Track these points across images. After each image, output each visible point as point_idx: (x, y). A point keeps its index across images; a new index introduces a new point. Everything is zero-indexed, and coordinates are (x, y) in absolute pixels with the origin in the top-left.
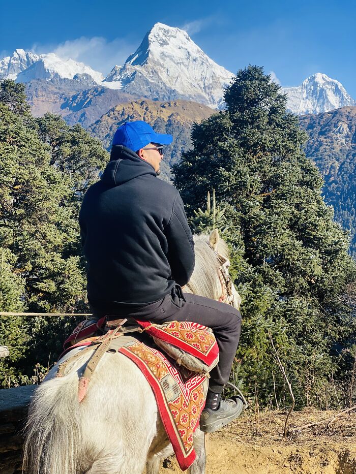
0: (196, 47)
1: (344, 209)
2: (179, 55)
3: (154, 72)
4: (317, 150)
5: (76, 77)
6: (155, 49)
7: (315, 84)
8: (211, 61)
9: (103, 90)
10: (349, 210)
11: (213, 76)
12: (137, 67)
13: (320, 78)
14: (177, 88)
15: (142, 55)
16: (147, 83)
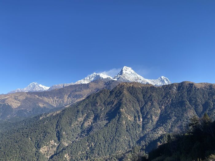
0: (133, 71)
1: (178, 107)
2: (129, 73)
3: (124, 77)
4: (169, 93)
5: (107, 78)
6: (124, 72)
7: (162, 79)
8: (137, 74)
9: (114, 81)
10: (179, 107)
11: (137, 77)
12: (120, 76)
13: (162, 77)
14: (129, 80)
15: (121, 73)
16: (123, 79)
